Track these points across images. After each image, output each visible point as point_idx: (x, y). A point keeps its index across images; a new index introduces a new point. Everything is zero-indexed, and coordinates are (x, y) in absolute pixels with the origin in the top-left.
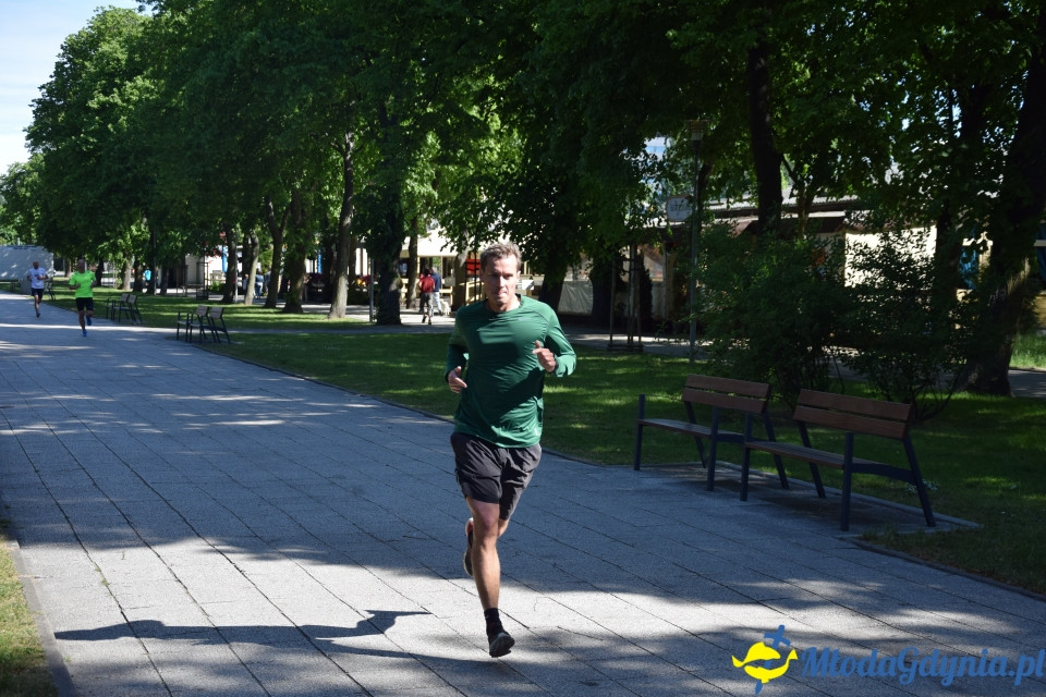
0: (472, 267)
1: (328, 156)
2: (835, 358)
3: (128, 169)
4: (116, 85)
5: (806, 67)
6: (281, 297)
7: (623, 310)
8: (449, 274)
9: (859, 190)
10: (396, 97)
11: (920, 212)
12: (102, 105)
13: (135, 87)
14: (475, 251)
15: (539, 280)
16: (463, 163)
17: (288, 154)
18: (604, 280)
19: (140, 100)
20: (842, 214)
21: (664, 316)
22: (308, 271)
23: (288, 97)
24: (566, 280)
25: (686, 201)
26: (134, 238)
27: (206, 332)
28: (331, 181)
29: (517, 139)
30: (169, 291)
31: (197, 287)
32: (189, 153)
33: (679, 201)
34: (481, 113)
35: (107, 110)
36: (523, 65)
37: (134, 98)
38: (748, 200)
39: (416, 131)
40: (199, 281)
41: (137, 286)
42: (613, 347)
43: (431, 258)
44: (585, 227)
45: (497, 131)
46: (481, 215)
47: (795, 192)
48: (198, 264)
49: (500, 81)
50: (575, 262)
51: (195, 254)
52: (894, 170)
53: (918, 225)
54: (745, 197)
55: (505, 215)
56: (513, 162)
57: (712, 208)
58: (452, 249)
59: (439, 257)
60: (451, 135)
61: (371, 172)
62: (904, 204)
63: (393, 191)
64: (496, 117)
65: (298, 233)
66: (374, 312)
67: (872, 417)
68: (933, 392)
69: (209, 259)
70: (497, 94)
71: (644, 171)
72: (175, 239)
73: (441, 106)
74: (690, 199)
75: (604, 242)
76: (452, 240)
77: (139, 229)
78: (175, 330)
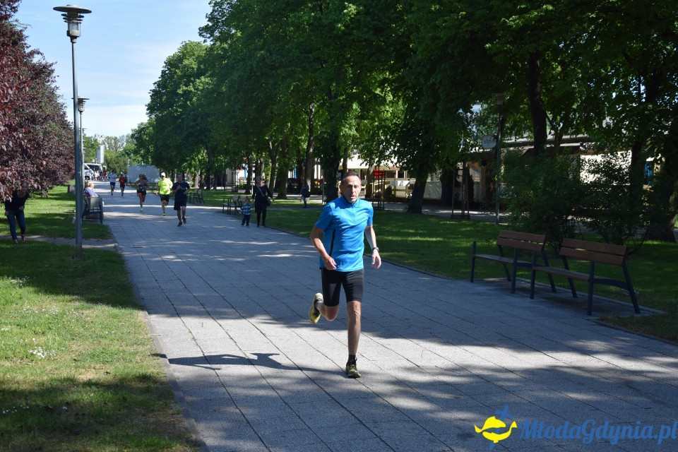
0: (376, 174)
1: (300, 116)
2: (578, 222)
3: (197, 125)
4: (191, 81)
5: (559, 64)
6: (275, 191)
7: (458, 197)
8: (364, 178)
9: (587, 131)
10: (337, 84)
11: (623, 143)
12: (185, 91)
13: (201, 82)
14: (379, 165)
15: (413, 181)
16: (373, 119)
17: (280, 115)
18: (448, 180)
19: (204, 89)
20: (578, 144)
21: (480, 200)
22: (289, 177)
23: (280, 85)
24: (428, 181)
25: (492, 138)
26: (200, 161)
27: (238, 209)
28: (302, 129)
29: (401, 105)
30: (218, 188)
31: (232, 186)
32: (229, 115)
33: (489, 138)
34: (382, 92)
35: (186, 93)
36: (405, 65)
37: (201, 88)
38: (526, 137)
39: (347, 102)
40: (232, 183)
41: (201, 186)
42: (453, 217)
43: (354, 170)
44: (438, 152)
45: (390, 102)
46: (381, 146)
47: (553, 132)
48: (232, 174)
49: (393, 74)
50: (433, 170)
51: (231, 168)
52: (608, 121)
53: (621, 150)
54: (525, 136)
55: (395, 147)
56: (399, 118)
57: (506, 141)
58: (366, 164)
59: (358, 169)
60: (366, 104)
61: (323, 125)
62: (613, 138)
63: (335, 134)
64: (390, 94)
65: (284, 157)
66: (325, 198)
67: (604, 253)
68: (633, 240)
69: (237, 171)
70: (391, 82)
71: (470, 122)
72: (222, 161)
73: (361, 88)
74: (494, 136)
75: (449, 161)
76: (366, 160)
77: (203, 155)
78: (222, 208)
